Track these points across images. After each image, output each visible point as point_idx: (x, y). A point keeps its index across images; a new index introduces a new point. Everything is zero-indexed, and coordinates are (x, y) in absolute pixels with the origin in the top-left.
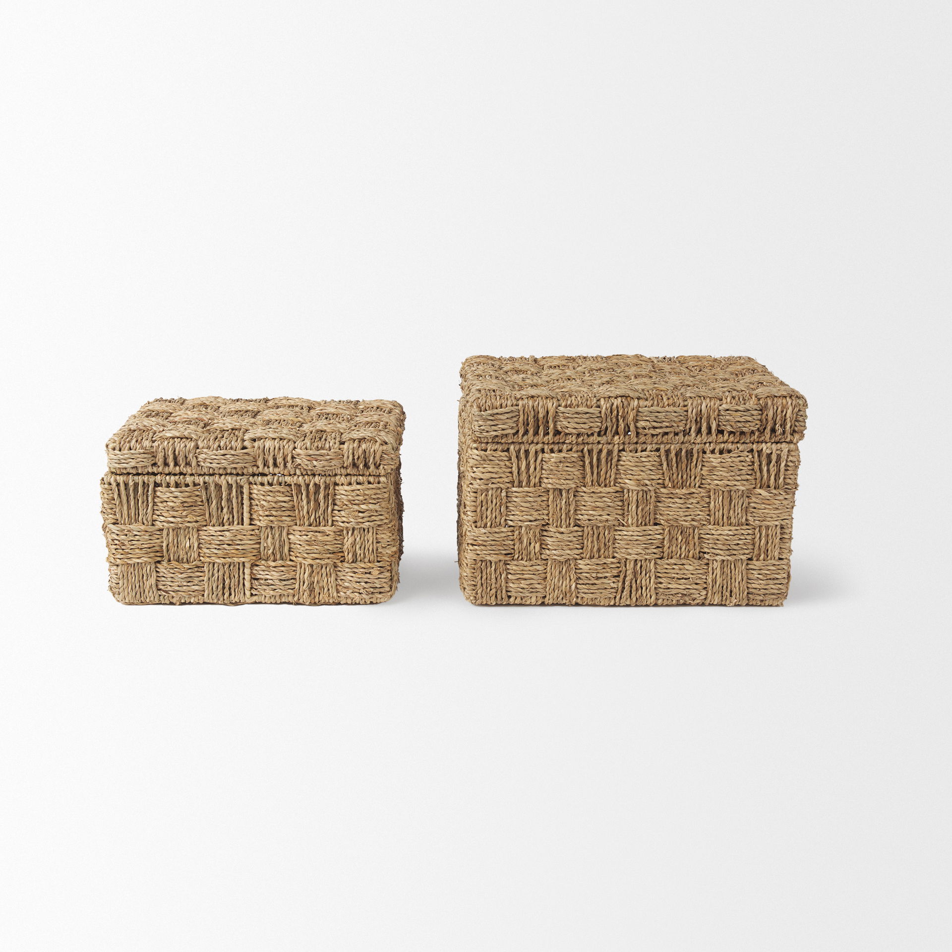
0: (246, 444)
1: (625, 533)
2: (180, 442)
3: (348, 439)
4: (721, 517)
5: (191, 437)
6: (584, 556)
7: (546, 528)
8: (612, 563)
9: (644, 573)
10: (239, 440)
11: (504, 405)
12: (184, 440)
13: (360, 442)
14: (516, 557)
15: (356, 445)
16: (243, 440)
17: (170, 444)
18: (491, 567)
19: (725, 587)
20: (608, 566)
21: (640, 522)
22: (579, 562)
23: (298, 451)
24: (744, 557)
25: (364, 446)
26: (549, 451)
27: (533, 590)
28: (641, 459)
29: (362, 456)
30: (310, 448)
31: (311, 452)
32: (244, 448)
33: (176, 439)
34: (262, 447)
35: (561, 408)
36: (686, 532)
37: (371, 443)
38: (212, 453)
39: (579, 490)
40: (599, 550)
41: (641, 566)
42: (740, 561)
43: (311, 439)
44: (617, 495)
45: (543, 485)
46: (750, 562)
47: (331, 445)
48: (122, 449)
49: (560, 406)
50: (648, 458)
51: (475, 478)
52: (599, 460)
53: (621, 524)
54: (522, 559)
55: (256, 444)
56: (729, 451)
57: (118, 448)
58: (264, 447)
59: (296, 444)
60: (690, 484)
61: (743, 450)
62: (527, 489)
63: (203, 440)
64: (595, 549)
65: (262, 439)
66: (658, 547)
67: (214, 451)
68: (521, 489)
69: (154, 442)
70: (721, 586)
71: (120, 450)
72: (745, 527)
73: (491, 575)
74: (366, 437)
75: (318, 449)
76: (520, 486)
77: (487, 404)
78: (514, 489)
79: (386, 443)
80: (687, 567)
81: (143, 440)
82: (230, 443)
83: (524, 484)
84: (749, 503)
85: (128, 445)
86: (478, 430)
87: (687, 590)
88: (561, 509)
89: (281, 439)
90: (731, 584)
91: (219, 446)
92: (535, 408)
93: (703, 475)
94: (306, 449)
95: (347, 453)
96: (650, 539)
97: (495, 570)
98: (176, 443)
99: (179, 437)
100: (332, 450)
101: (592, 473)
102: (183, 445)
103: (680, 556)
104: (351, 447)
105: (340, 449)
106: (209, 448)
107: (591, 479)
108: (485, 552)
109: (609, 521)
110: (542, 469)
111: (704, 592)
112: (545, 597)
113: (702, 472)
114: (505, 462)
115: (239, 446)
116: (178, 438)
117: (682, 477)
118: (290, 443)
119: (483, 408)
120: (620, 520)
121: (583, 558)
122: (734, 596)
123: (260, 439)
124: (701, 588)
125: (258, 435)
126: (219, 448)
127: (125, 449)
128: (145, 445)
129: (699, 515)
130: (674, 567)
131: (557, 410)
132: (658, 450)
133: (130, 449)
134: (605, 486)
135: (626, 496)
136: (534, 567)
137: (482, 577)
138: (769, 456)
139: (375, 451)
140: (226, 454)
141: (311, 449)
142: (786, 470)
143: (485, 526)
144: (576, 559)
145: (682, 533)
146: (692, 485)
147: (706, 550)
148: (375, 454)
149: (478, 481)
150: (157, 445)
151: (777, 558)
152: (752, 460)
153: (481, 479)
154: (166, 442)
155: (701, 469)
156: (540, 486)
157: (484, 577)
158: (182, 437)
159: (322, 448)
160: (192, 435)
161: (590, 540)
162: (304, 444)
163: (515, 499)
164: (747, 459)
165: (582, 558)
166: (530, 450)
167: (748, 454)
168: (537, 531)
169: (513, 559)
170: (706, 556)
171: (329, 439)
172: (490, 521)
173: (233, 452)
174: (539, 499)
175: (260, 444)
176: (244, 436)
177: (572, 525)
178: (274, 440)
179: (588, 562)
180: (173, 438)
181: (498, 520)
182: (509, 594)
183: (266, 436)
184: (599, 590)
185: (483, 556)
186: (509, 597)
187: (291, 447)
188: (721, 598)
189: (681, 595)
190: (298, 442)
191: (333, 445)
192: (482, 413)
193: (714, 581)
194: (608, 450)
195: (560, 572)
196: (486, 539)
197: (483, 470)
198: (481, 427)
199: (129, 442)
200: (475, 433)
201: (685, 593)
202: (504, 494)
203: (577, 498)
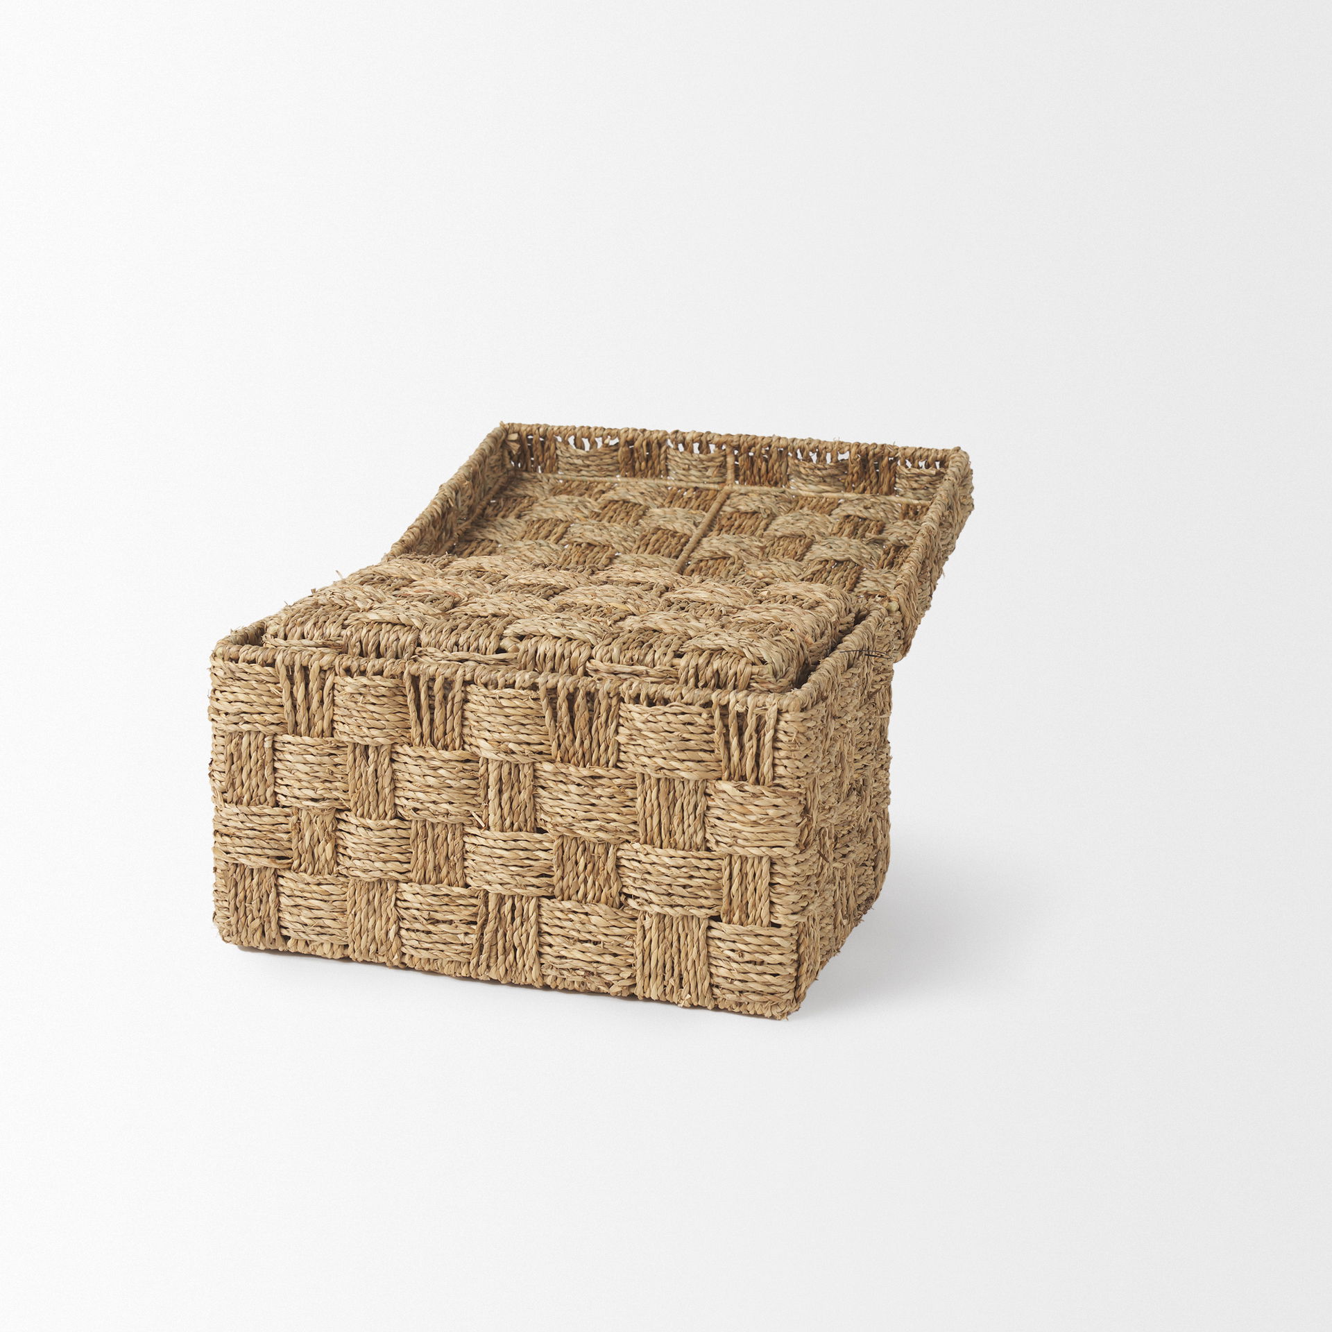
0: (506, 643)
1: (482, 841)
2: (389, 632)
3: (693, 647)
4: (656, 830)
5: (411, 624)
6: (411, 875)
7: (343, 816)
8: (461, 896)
9: (518, 921)
10: (492, 636)
12: (397, 628)
13: (711, 655)
14: (296, 864)
15: (701, 661)
16: (501, 637)
17: (371, 634)
18: (252, 879)
19: (668, 967)
20: (454, 902)
21: (508, 823)
22: (403, 886)
23: (596, 663)
24: (701, 913)
25: (716, 664)
26: (342, 672)
27: (322, 930)
28: (502, 700)
29: (713, 681)
30: (617, 660)
31: (618, 668)
32: (500, 650)
33: (384, 625)
34: (531, 651)
36: (593, 852)
37: (732, 659)
38: (442, 655)
39: (399, 749)
40: (437, 868)
41: (513, 907)
42: (695, 921)
43: (624, 644)
44: (465, 767)
45: (336, 737)
46: (714, 924)
47: (656, 656)
48: (289, 636)
50: (518, 703)
51: (218, 710)
52: (431, 697)
53: (475, 823)
54: (305, 871)
55: (522, 646)
56: (666, 702)
57: (281, 634)
58: (536, 652)
59: (594, 651)
60: (598, 759)
61: (690, 701)
62: (307, 739)
63: (430, 631)
64: (430, 866)
65: (535, 636)
66: (542, 875)
67: (446, 653)
68: (298, 739)
69: (344, 627)
70: (660, 964)
71: (285, 638)
72: (703, 854)
73: (252, 892)
74: (724, 647)
75: (631, 662)
76: (295, 732)
78: (286, 737)
79: (764, 662)
80: (594, 919)
81: (327, 623)
82: (477, 639)
83: (303, 729)
84: (708, 808)
85: (299, 629)
87: (595, 965)
88: (368, 783)
89: (570, 639)
90: (680, 964)
91: (456, 644)
93: (619, 744)
94: (611, 660)
95: (684, 673)
96: (528, 858)
97: (259, 884)
98: (382, 633)
99: (390, 623)
100: (658, 667)
101: (420, 719)
102: (393, 637)
103: (585, 895)
104: (693, 663)
105: (672, 666)
106: (438, 645)
107: (419, 732)
108: (239, 850)
109: (451, 815)
110: (333, 702)
111: (626, 973)
112: (346, 946)
113: (618, 738)
114: (269, 685)
115: (493, 646)
116: (388, 623)
117: (582, 743)
118: (582, 649)
120: (474, 814)
121: (411, 881)
122: (686, 988)
123: (531, 636)
124: (622, 963)
125: (530, 629)
126: (455, 648)
127: (293, 636)
128: (327, 633)
129: (615, 821)
130: (571, 916)
132: (534, 687)
133: (303, 637)
134: (445, 747)
135: (482, 770)
136: (324, 887)
137: (236, 895)
138: (741, 717)
139: (736, 674)
140: (467, 660)
141: (619, 663)
142: (775, 749)
143: (239, 802)
144: (397, 881)
145: (585, 850)
146: (603, 761)
147: (633, 892)
148: (736, 680)
149: (223, 715)
150: (349, 634)
151: (765, 922)
152: (710, 722)
153: (227, 713)
154: (365, 631)
155: (617, 732)
156: (331, 736)
157: (241, 896)
158: (393, 622)
159: (640, 662)
160: (413, 620)
161: (420, 846)
162: (608, 652)
163: (289, 757)
164: (697, 719)
165: (409, 881)
166: (310, 667)
167: (701, 710)
168: (328, 819)
169: (290, 869)
170: (631, 902)
171: (655, 647)
172: (248, 793)
173: (478, 656)
174: (328, 760)
175: (529, 645)
176: (505, 628)
177: (388, 817)
178: (555, 640)
179: (417, 888)
180: (380, 623)
181: (261, 792)
182: (285, 932)
183: (543, 631)
184: (438, 945)
185: (235, 856)
186: (286, 938)
187: (585, 655)
188: (661, 989)
189: (583, 973)
190: (598, 646)
191: (659, 658)
193: (647, 954)
194: (446, 679)
195: (369, 902)
196: (240, 825)
197: (231, 697)
199: (303, 623)
201: (591, 969)
202: (267, 745)
203: (395, 766)
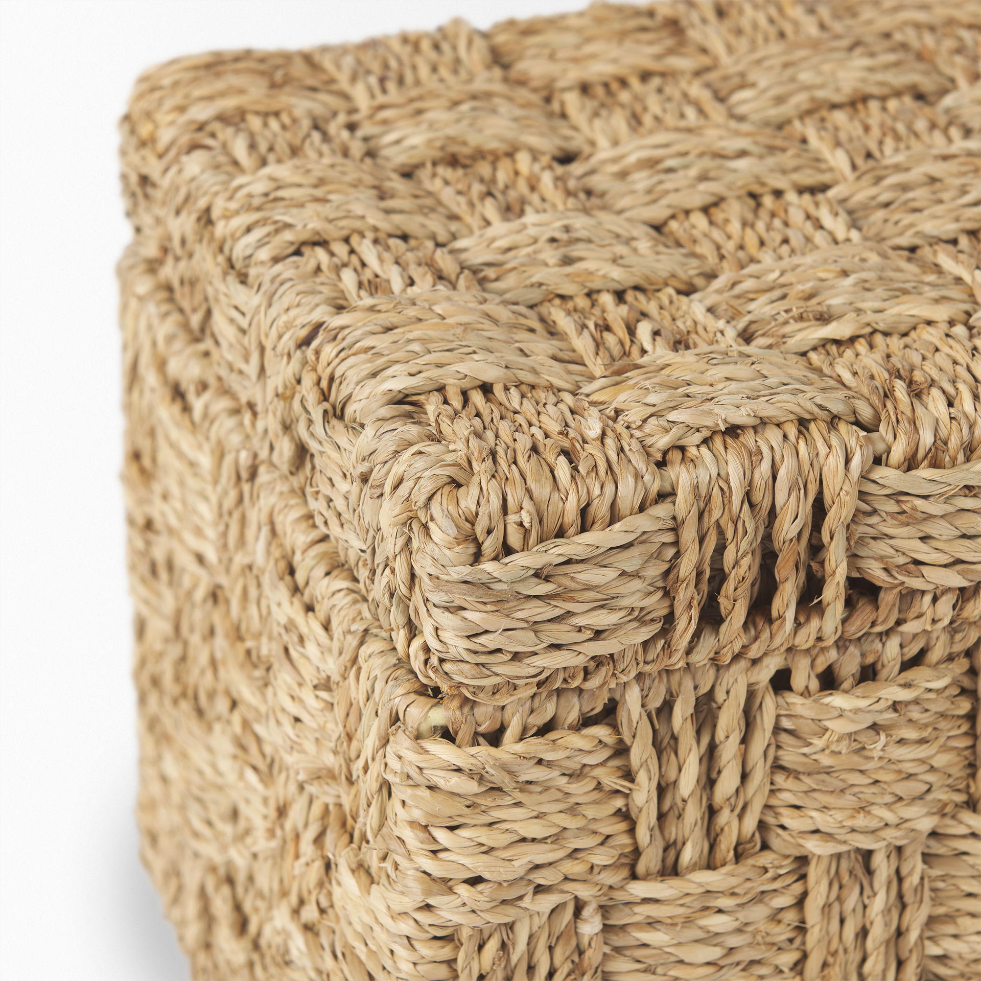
11: (601, 509)
26: (814, 684)
35: (888, 476)
49: (877, 461)
51: (445, 881)
62: (700, 878)
68: (674, 882)
76: (669, 870)
77: (512, 518)
78: (639, 889)
83: (688, 855)
86: (467, 656)
88: (863, 933)
92: (757, 497)
110: (777, 768)
114: (598, 771)
119: (490, 545)
131: (870, 488)
149: (464, 891)
153: (475, 881)
156: (765, 847)
174: (758, 913)
192: (489, 567)
198: (483, 639)
200: (447, 667)
